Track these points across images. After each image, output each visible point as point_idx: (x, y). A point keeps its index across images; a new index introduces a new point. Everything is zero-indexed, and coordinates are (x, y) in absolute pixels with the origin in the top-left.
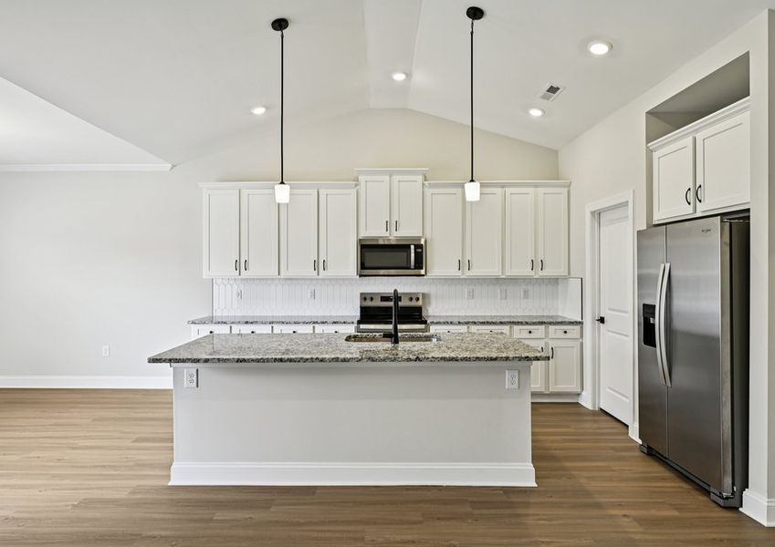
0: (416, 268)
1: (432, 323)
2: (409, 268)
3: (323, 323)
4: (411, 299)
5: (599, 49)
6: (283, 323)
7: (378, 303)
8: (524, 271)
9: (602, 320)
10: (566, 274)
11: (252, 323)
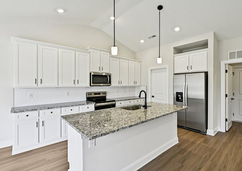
0: (109, 83)
1: (117, 101)
2: (107, 83)
3: (83, 105)
4: (103, 94)
5: (177, 29)
6: (67, 106)
7: (93, 96)
8: (132, 84)
9: (153, 97)
10: (140, 85)
11: (51, 108)
